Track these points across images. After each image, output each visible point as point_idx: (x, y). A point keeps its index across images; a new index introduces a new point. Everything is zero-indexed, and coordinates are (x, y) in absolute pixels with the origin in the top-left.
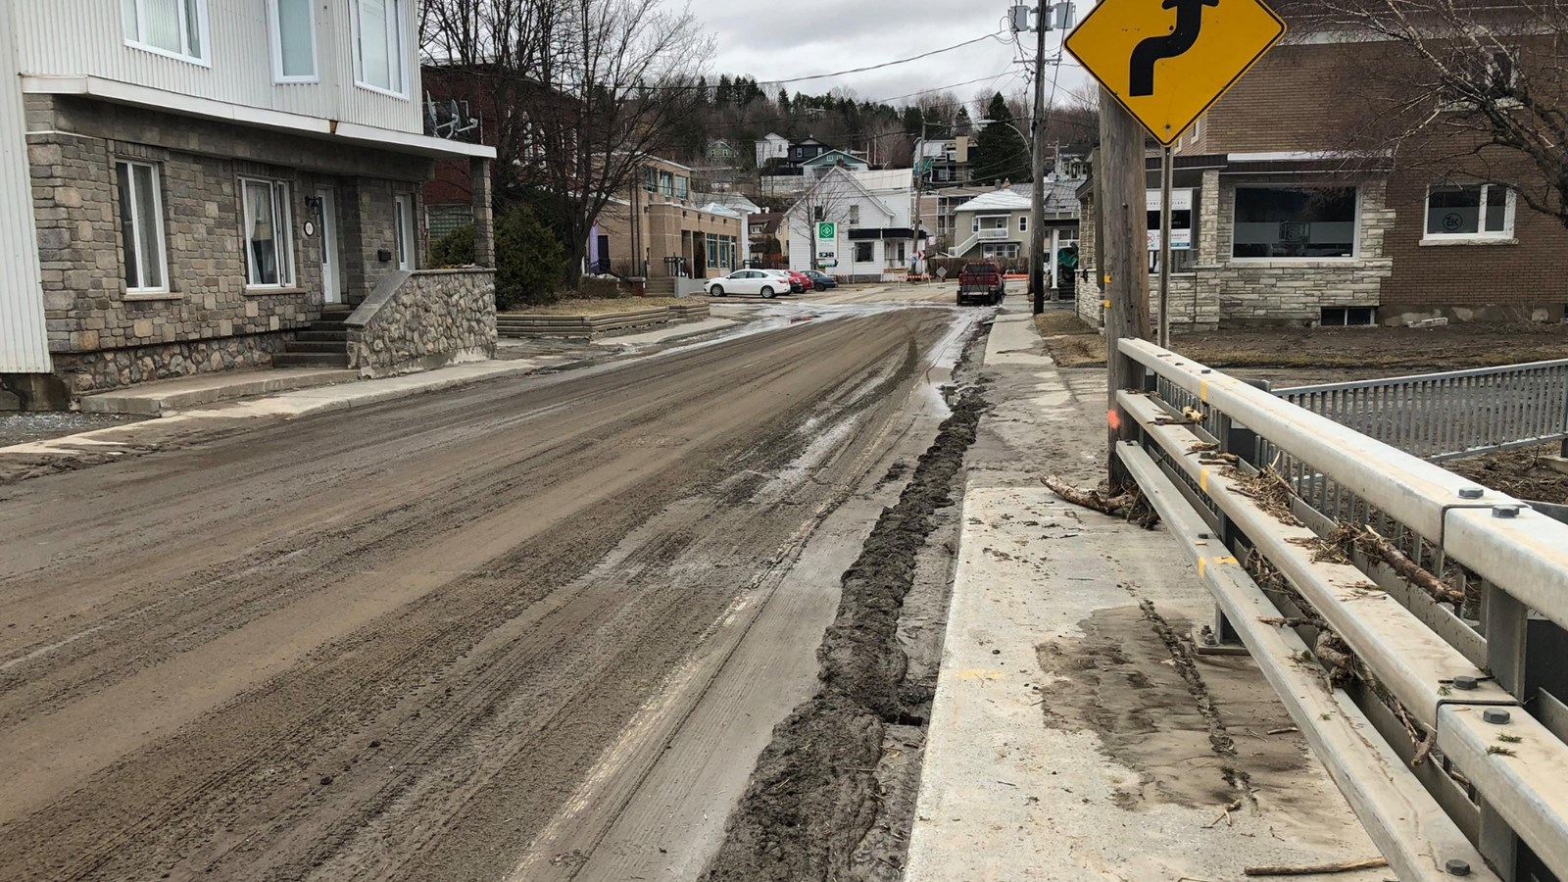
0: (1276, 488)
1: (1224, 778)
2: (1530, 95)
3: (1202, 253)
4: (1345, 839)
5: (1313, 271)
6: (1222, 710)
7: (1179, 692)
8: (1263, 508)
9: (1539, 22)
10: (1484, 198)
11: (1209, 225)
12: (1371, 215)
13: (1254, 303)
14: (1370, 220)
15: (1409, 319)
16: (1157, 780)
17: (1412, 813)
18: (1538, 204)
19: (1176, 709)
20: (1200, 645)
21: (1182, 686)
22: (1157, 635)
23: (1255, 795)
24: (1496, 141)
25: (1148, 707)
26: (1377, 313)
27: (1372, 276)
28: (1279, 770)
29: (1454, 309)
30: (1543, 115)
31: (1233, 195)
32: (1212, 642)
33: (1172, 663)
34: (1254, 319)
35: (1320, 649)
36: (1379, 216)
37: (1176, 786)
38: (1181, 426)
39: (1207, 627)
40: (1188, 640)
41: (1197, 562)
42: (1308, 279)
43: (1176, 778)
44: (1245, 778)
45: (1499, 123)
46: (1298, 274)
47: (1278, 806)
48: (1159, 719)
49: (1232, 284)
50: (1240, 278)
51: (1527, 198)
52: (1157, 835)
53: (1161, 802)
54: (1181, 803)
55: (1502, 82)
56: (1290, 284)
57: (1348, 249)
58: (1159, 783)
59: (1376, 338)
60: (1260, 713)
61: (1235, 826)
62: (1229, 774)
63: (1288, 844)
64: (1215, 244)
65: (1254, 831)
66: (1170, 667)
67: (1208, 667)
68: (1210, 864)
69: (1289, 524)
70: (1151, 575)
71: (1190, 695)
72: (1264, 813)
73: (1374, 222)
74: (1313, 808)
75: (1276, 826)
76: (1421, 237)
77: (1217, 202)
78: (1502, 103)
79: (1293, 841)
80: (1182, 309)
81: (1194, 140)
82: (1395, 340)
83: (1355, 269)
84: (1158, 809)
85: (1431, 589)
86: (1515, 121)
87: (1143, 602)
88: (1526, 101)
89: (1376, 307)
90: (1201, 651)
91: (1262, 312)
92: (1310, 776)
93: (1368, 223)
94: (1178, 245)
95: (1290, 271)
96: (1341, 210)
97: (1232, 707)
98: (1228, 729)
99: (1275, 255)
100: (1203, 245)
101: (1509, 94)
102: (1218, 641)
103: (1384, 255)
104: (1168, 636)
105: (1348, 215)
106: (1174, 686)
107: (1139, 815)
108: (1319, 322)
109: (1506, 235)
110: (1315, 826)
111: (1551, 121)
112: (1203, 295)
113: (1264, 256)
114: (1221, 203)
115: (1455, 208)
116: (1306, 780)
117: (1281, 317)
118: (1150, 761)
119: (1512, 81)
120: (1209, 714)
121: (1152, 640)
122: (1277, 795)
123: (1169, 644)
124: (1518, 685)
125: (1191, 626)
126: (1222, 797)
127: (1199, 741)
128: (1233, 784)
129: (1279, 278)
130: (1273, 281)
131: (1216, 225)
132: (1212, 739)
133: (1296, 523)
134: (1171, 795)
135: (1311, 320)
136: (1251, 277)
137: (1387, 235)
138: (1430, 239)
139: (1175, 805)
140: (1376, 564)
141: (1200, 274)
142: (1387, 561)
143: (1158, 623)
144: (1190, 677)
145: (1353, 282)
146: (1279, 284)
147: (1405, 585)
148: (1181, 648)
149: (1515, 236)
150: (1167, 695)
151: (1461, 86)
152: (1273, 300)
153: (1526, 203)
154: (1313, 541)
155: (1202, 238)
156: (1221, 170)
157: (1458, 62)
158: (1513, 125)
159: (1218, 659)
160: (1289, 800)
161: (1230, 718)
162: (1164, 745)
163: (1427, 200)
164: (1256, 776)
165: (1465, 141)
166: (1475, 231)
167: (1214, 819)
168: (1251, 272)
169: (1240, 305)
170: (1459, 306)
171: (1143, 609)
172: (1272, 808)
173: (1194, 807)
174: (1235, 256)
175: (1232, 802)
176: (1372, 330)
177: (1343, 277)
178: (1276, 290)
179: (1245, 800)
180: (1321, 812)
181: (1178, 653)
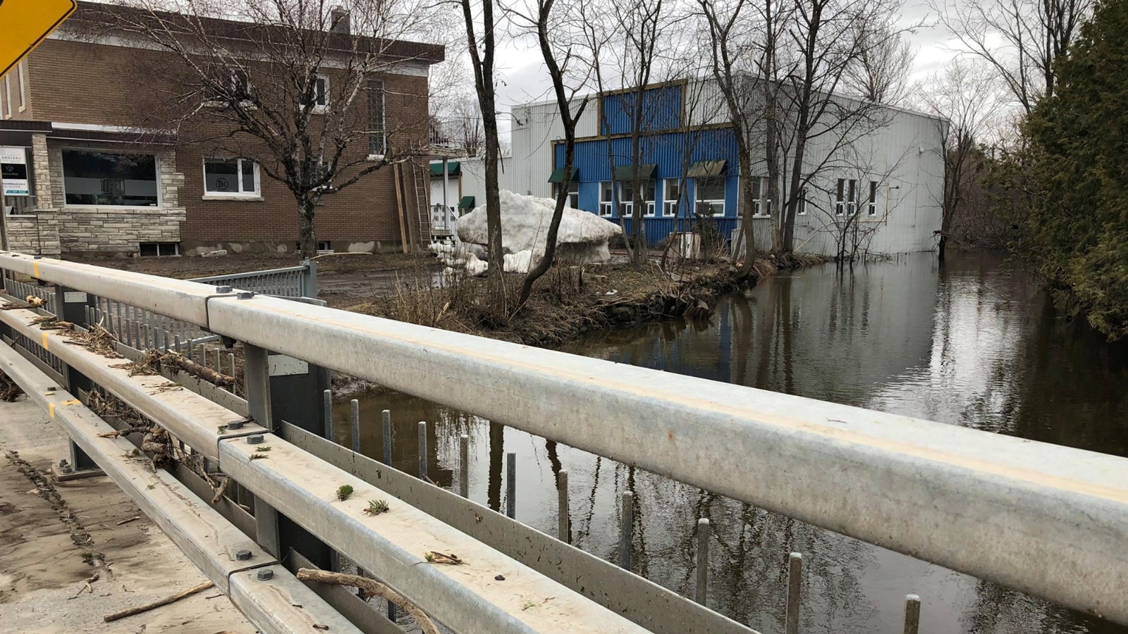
0: (102, 338)
1: (85, 562)
2: (260, 100)
3: (40, 199)
4: (178, 579)
5: (130, 216)
6: (80, 516)
7: (42, 511)
8: (93, 350)
9: (260, 51)
10: (240, 167)
11: (43, 177)
12: (167, 176)
13: (88, 240)
14: (167, 180)
15: (202, 251)
16: (27, 575)
17: (213, 531)
18: (273, 173)
19: (41, 523)
20: (59, 474)
21: (46, 506)
22: (23, 474)
23: (110, 567)
24: (242, 129)
25: (16, 526)
26: (179, 247)
27: (172, 221)
28: (127, 546)
29: (230, 244)
30: (269, 114)
31: (60, 154)
32: (70, 471)
33: (35, 491)
34: (89, 252)
35: (146, 445)
36: (173, 177)
37: (44, 577)
38: (26, 310)
39: (65, 461)
40: (49, 473)
41: (48, 408)
42: (127, 222)
43: (44, 571)
44: (101, 558)
45: (243, 117)
46: (119, 218)
47: (127, 570)
48: (25, 532)
49: (68, 225)
50: (74, 220)
51: (265, 169)
52: (30, 614)
53: (32, 590)
54: (49, 587)
55: (241, 89)
56: (114, 225)
57: (153, 200)
58: (29, 578)
59: (180, 263)
60: (110, 512)
61: (95, 592)
62: (88, 558)
63: (137, 594)
64: (49, 192)
65: (111, 592)
66: (36, 495)
67: (67, 489)
68: (76, 623)
69: (112, 358)
70: (15, 432)
71: (53, 511)
72: (117, 578)
73: (170, 182)
74: (154, 565)
75: (128, 584)
76: (203, 194)
77: (47, 159)
78: (243, 104)
79: (141, 591)
80: (29, 243)
81: (21, 109)
82: (193, 264)
83: (161, 215)
84: (29, 596)
85: (212, 380)
86: (252, 116)
87: (8, 453)
88: (257, 103)
89: (178, 243)
90: (61, 479)
91: (95, 246)
92: (150, 546)
93: (166, 182)
94: (18, 192)
95: (113, 216)
96: (146, 171)
97: (88, 512)
98: (86, 528)
99: (99, 204)
100: (39, 193)
101: (247, 97)
102: (74, 470)
103: (180, 205)
104: (32, 473)
105: (152, 177)
106: (39, 507)
107: (11, 605)
108: (139, 254)
109: (256, 195)
110: (156, 577)
111: (273, 118)
112: (45, 233)
113: (91, 204)
114: (50, 161)
115: (222, 174)
116: (148, 549)
117: (109, 250)
118: (21, 564)
119: (249, 89)
120: (70, 521)
121: (18, 479)
122: (127, 563)
123: (33, 479)
124: (268, 421)
125: (51, 463)
126: (83, 575)
127: (64, 540)
128: (92, 564)
129: (105, 221)
130: (100, 223)
131: (48, 178)
132: (73, 537)
133: (117, 357)
134: (40, 584)
135: (132, 253)
136: (84, 220)
137: (180, 191)
138: (209, 195)
139: (45, 590)
140: (176, 373)
141: (40, 216)
142: (183, 369)
143: (23, 466)
144: (52, 498)
145: (160, 224)
146: (105, 225)
147: (197, 381)
148: (44, 480)
149: (262, 196)
150: (33, 515)
151: (216, 88)
152: (102, 237)
153: (267, 173)
154: (131, 364)
155: (38, 187)
156: (48, 135)
157: (213, 72)
158: (252, 120)
159: (75, 482)
160: (136, 565)
161: (87, 520)
162: (32, 550)
163: (204, 166)
164: (109, 555)
165: (224, 127)
166: (238, 191)
167: (78, 591)
168: (82, 215)
169: (77, 241)
170: (232, 242)
171: (8, 458)
172: (123, 572)
173: (60, 587)
174: (68, 203)
175: (92, 576)
176: (177, 258)
177: (152, 221)
178: (104, 229)
179: (102, 572)
180: (160, 567)
181: (41, 484)
